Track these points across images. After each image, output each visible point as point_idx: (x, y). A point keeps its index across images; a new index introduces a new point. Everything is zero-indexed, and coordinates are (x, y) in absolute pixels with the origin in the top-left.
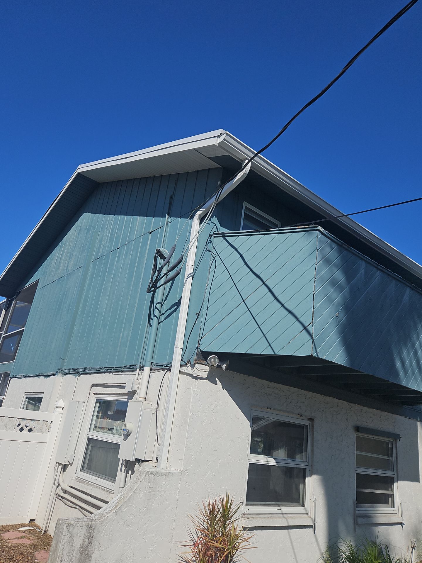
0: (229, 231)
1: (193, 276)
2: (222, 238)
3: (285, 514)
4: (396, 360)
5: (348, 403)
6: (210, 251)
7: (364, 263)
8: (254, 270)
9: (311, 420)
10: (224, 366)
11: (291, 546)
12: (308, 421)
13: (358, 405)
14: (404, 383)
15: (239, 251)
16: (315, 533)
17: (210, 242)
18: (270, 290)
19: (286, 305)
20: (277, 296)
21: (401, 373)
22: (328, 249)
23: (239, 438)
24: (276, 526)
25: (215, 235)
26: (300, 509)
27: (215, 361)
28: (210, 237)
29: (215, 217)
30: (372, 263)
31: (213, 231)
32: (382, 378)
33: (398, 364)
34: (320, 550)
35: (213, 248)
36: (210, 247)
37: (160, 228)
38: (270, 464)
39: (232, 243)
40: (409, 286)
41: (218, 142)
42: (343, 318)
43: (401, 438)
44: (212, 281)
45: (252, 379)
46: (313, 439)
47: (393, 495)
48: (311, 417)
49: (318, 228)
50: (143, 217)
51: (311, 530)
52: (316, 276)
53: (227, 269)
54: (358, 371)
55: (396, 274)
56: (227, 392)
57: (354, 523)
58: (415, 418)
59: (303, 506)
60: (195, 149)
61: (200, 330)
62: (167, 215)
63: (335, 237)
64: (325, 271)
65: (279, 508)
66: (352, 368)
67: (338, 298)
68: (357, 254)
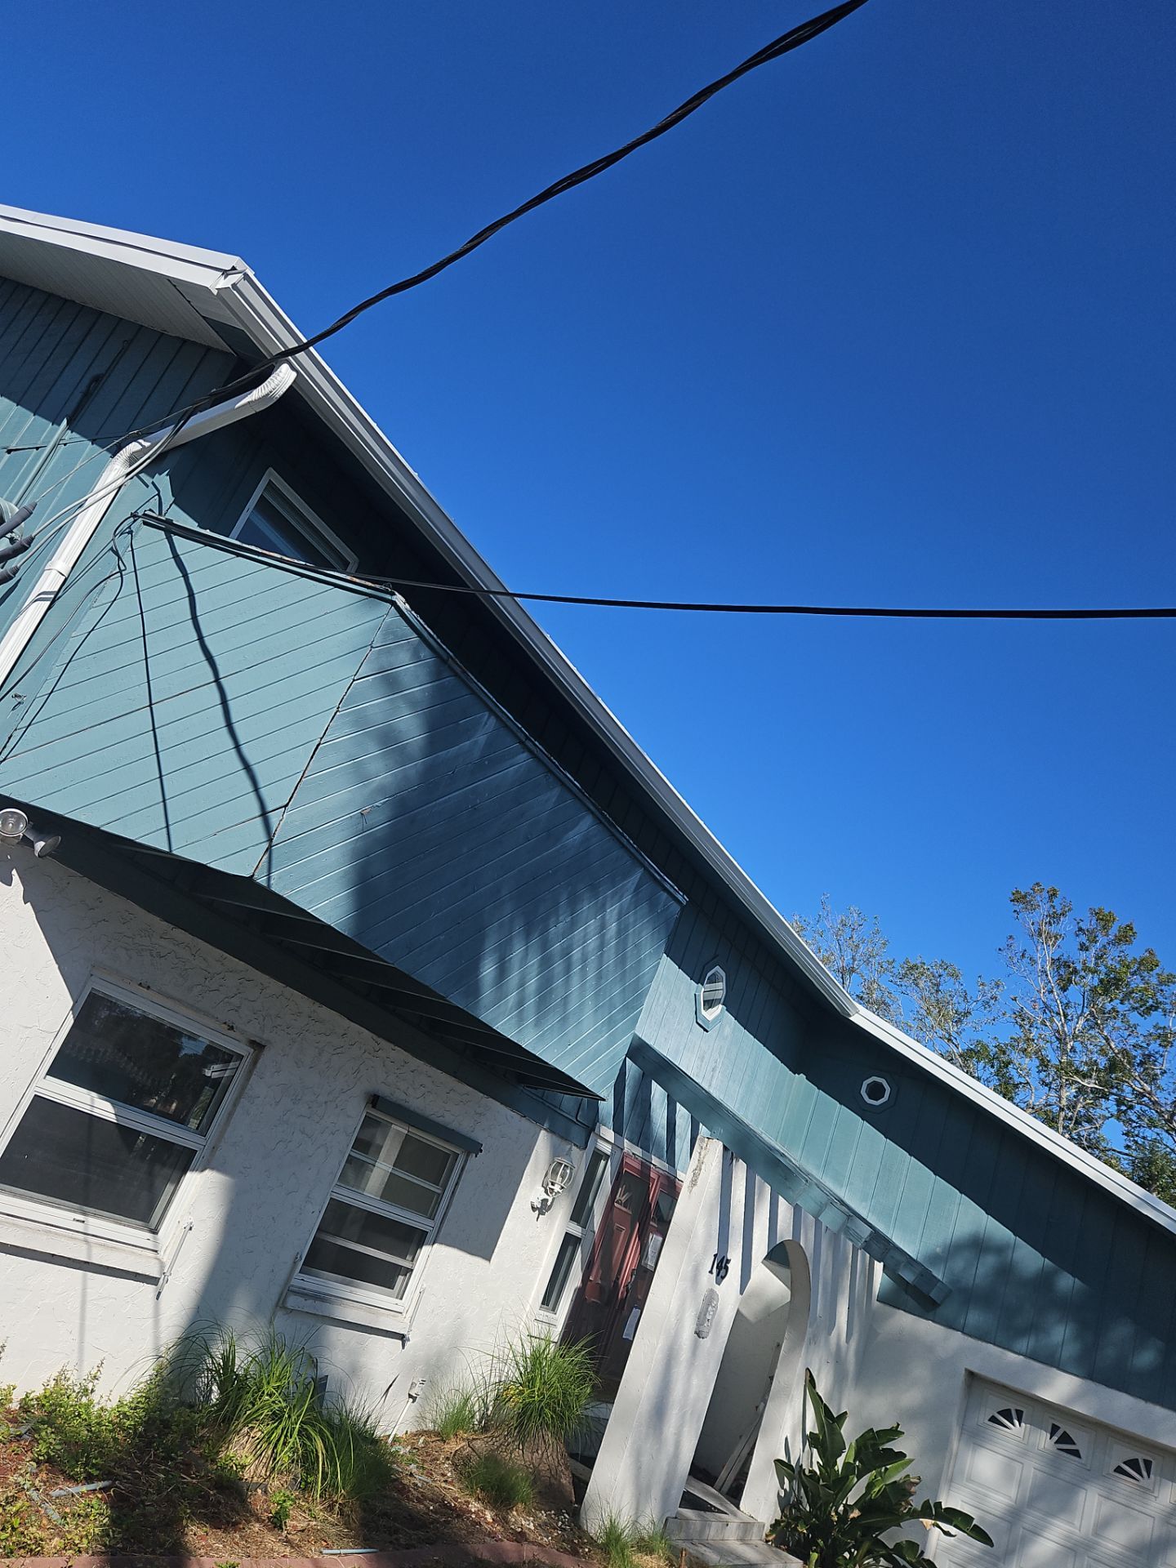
0: (192, 525)
1: (53, 602)
2: (163, 532)
3: (93, 1236)
4: (484, 960)
5: (375, 1037)
6: (116, 553)
7: (493, 720)
8: (207, 641)
9: (258, 1046)
10: (40, 845)
11: (78, 1311)
12: (246, 1047)
13: (399, 1049)
14: (485, 1017)
15: (191, 581)
16: (157, 1299)
17: (127, 531)
18: (224, 702)
19: (244, 749)
20: (233, 720)
21: (487, 993)
22: (404, 657)
23: (26, 1027)
24: (53, 1255)
25: (151, 521)
26: (141, 1236)
27: (16, 825)
28: (132, 519)
29: (167, 475)
30: (515, 729)
31: (147, 507)
32: (431, 987)
33: (488, 970)
34: (157, 1337)
35: (130, 549)
36: (122, 543)
37: (37, 448)
38: (97, 1113)
39: (181, 557)
40: (592, 813)
41: (219, 286)
42: (380, 824)
43: (481, 1151)
44: (93, 630)
45: (119, 904)
46: (243, 1088)
47: (412, 1270)
48: (258, 1040)
49: (394, 598)
50: (11, 402)
51: (150, 1289)
52: (344, 706)
53: (142, 613)
54: (370, 954)
55: (569, 775)
56: (33, 913)
57: (277, 1305)
58: (539, 1121)
59: (155, 1232)
60: (169, 280)
61: (10, 738)
62: (65, 421)
63: (435, 636)
64: (375, 704)
65: (81, 1217)
66: (357, 941)
67: (383, 775)
68: (482, 696)
